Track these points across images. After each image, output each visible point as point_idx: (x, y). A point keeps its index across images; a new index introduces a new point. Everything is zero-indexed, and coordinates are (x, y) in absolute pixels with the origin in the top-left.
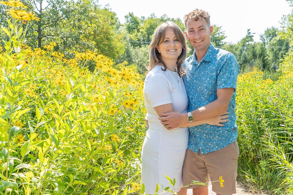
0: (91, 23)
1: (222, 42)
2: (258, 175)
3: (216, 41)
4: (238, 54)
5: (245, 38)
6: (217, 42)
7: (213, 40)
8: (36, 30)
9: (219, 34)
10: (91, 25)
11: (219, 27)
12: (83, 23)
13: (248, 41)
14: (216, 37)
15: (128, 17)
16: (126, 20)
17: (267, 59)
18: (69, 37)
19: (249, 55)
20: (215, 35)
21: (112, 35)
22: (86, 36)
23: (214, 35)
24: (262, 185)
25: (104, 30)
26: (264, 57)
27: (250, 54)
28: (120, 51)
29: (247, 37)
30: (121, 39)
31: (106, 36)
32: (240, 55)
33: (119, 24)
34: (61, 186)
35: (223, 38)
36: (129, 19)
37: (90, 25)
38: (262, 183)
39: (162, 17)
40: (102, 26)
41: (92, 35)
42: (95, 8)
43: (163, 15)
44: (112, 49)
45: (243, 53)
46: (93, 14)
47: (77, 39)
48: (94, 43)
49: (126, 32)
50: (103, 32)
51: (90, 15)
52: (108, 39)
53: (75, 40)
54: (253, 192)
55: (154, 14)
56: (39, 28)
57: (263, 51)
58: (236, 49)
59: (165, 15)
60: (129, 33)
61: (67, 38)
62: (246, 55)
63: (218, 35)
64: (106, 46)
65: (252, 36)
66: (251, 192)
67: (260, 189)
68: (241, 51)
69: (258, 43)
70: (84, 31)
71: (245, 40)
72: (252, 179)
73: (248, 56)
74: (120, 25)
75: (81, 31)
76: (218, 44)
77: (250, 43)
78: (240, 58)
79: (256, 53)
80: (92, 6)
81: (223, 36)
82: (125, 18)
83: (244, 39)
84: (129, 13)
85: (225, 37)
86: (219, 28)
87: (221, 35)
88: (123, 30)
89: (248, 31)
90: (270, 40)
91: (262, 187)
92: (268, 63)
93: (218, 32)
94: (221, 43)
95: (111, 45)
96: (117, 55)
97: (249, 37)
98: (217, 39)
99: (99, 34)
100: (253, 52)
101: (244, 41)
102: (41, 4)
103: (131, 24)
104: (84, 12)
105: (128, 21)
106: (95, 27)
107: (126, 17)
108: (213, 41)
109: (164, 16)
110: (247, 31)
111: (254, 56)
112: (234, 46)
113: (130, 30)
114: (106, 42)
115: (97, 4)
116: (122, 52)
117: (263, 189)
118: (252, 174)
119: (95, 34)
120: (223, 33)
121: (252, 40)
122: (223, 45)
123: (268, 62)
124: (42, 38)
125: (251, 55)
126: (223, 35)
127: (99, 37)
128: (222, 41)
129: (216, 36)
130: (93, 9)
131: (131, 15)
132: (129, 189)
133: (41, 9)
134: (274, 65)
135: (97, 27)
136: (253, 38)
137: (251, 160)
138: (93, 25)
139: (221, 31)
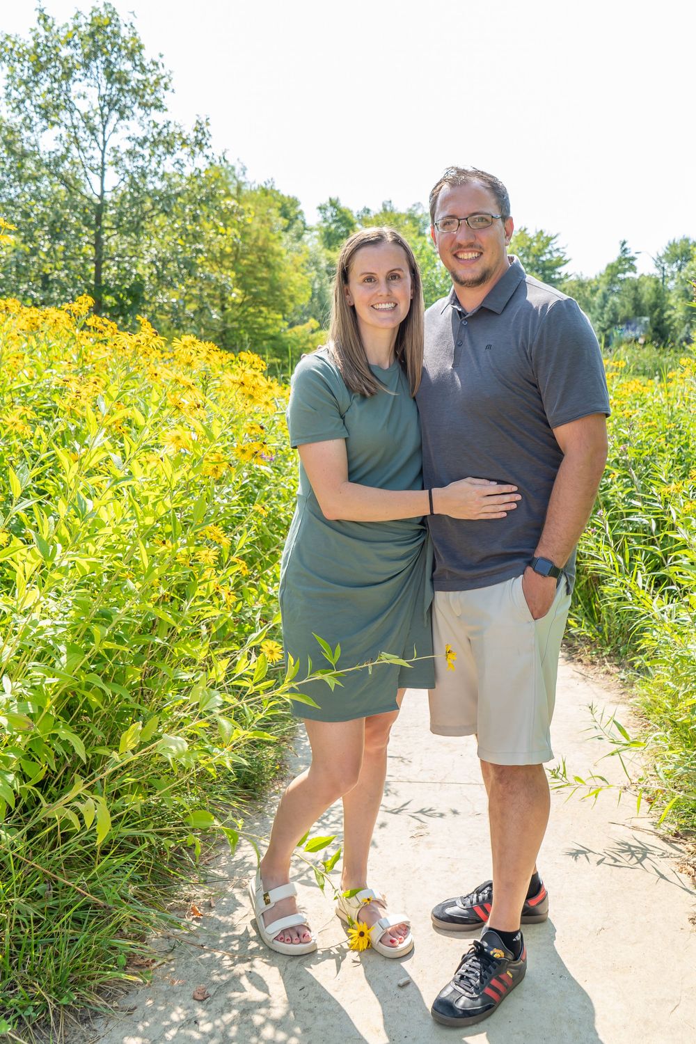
0: (225, 226)
1: (560, 274)
2: (599, 618)
3: (543, 270)
4: (596, 305)
5: (616, 265)
6: (547, 272)
7: (536, 268)
8: (88, 243)
9: (550, 252)
10: (226, 229)
11: (554, 235)
12: (208, 226)
13: (624, 272)
14: (543, 262)
15: (325, 209)
16: (321, 215)
17: (670, 317)
18: (169, 261)
19: (624, 306)
20: (542, 255)
21: (279, 254)
22: (214, 259)
23: (539, 256)
24: (607, 645)
25: (260, 243)
26: (662, 312)
27: (627, 303)
28: (299, 295)
29: (620, 261)
30: (303, 265)
31: (263, 258)
32: (603, 307)
33: (302, 226)
34: (73, 655)
35: (561, 262)
36: (329, 214)
37: (222, 230)
38: (609, 639)
39: (410, 210)
40: (254, 235)
41: (229, 255)
42: (239, 190)
43: (414, 205)
44: (279, 289)
45: (610, 302)
46: (231, 202)
47: (190, 265)
48: (232, 274)
49: (320, 247)
50: (256, 247)
51: (223, 206)
52: (269, 266)
53: (185, 267)
54: (585, 662)
55: (390, 202)
56: (97, 236)
57: (658, 298)
58: (594, 292)
59: (419, 203)
60: (329, 249)
61: (165, 262)
62: (616, 307)
63: (548, 256)
64: (264, 283)
65: (633, 259)
66: (580, 660)
67: (604, 654)
68: (605, 297)
69: (649, 278)
70: (207, 247)
71: (617, 268)
72: (585, 630)
73: (622, 308)
74: (305, 229)
75: (201, 246)
76: (550, 277)
77: (629, 274)
78: (602, 314)
79: (643, 301)
80: (231, 183)
81: (560, 259)
82: (318, 211)
83: (610, 267)
84: (330, 199)
85: (566, 262)
86: (552, 239)
87: (556, 255)
88: (312, 242)
89: (623, 245)
90: (680, 269)
91: (609, 649)
92: (672, 328)
93: (550, 248)
94: (557, 276)
95: (275, 279)
96: (291, 306)
97: (626, 261)
98: (547, 264)
99: (248, 254)
100: (635, 299)
101: (614, 271)
102: (102, 177)
103: (333, 226)
104: (208, 200)
105: (325, 220)
106: (236, 236)
107: (320, 208)
108: (537, 271)
109: (415, 208)
110: (620, 246)
111: (638, 309)
112: (589, 283)
113: (331, 240)
114: (264, 273)
115: (241, 179)
116: (304, 299)
117: (610, 655)
118: (586, 615)
119: (237, 255)
120: (561, 250)
121: (632, 268)
122: (561, 279)
123: (671, 324)
124: (104, 261)
125: (629, 307)
126: (562, 255)
127: (248, 259)
128: (559, 270)
129: (543, 258)
130: (233, 192)
131: (334, 204)
132: (253, 660)
133: (103, 192)
134: (687, 333)
135: (239, 237)
136: (635, 263)
137: (587, 583)
138: (230, 231)
139: (555, 247)
